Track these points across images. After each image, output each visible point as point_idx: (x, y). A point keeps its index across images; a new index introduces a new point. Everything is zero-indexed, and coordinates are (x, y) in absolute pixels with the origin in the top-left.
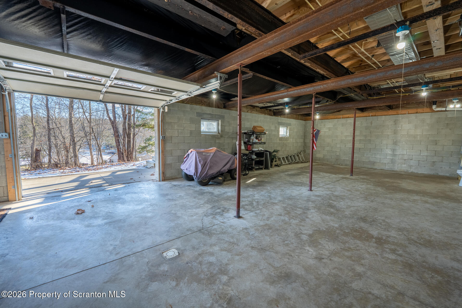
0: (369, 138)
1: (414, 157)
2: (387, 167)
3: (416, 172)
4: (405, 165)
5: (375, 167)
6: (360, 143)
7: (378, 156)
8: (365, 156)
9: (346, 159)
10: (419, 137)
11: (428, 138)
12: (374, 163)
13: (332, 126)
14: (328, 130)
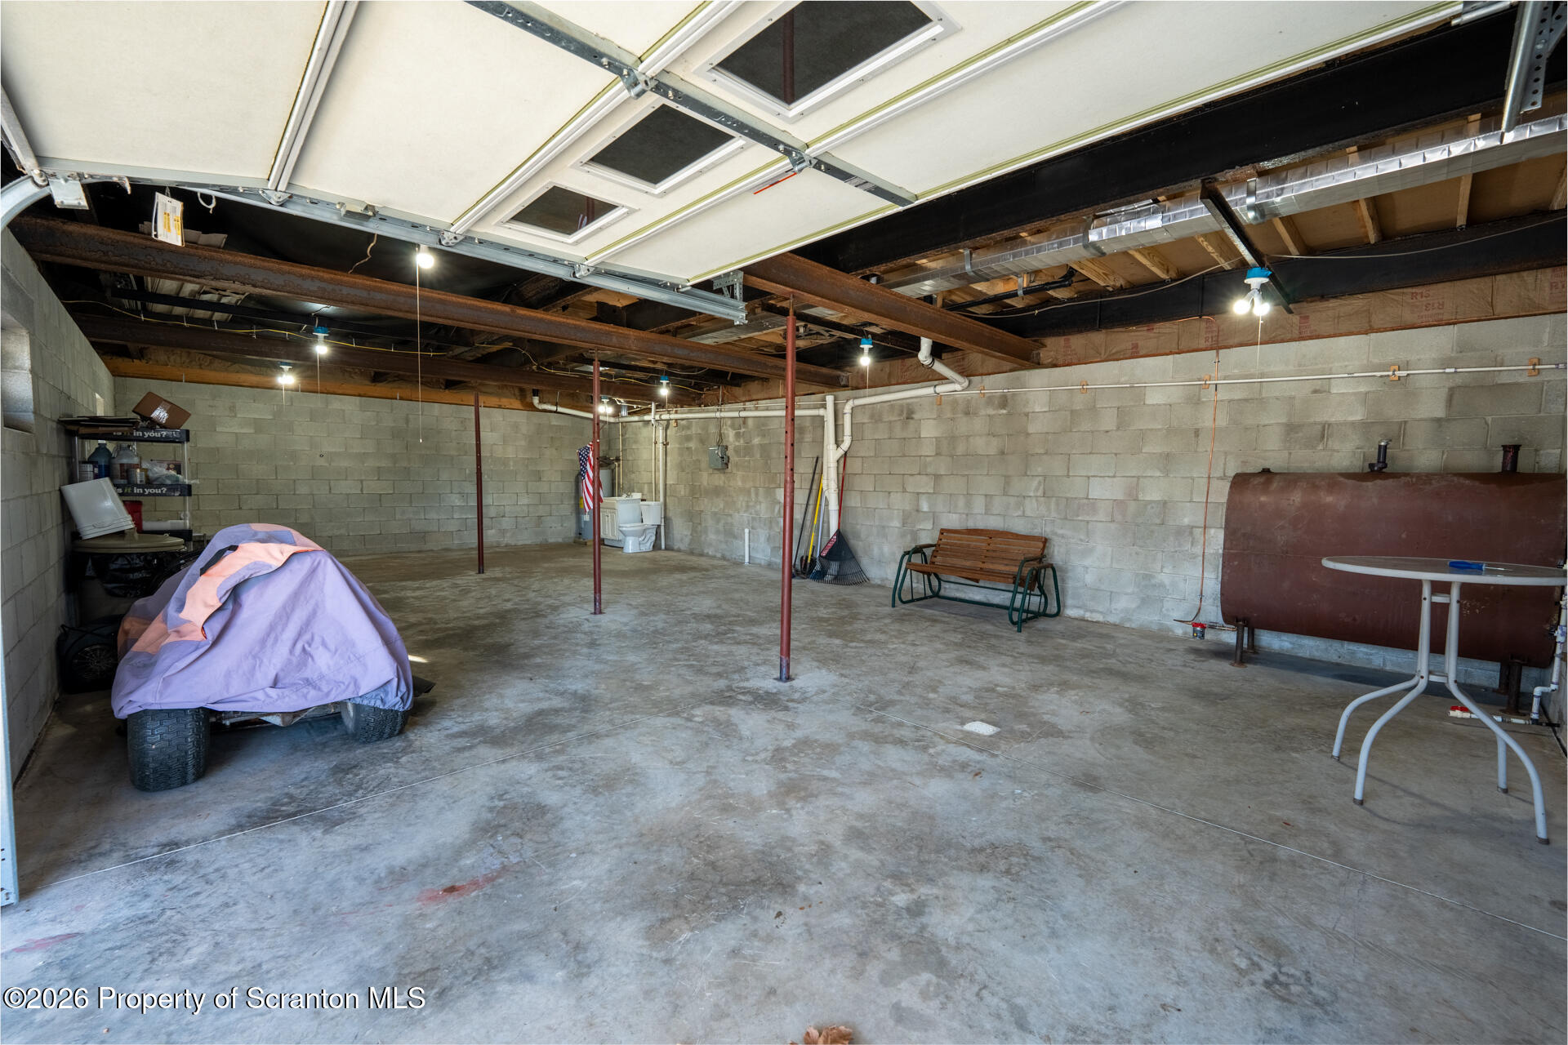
0: (405, 464)
1: (507, 509)
2: (456, 542)
3: (513, 544)
4: (493, 531)
5: (429, 546)
6: (378, 479)
7: (433, 515)
8: (398, 516)
9: (337, 533)
10: (511, 463)
11: (527, 466)
12: (423, 536)
13: (271, 417)
14: (252, 431)
